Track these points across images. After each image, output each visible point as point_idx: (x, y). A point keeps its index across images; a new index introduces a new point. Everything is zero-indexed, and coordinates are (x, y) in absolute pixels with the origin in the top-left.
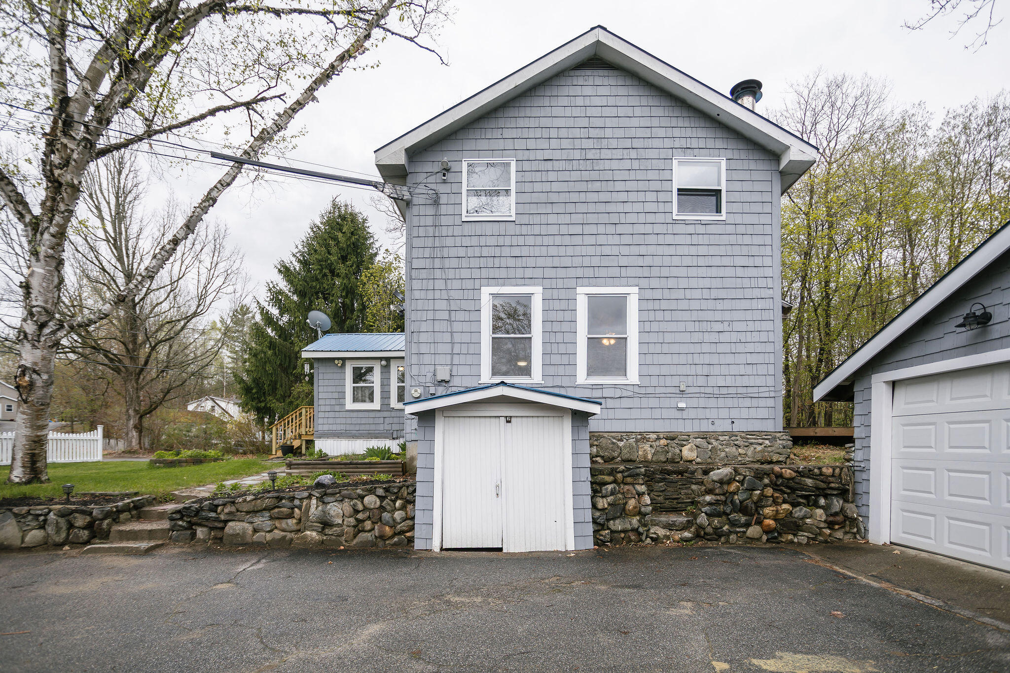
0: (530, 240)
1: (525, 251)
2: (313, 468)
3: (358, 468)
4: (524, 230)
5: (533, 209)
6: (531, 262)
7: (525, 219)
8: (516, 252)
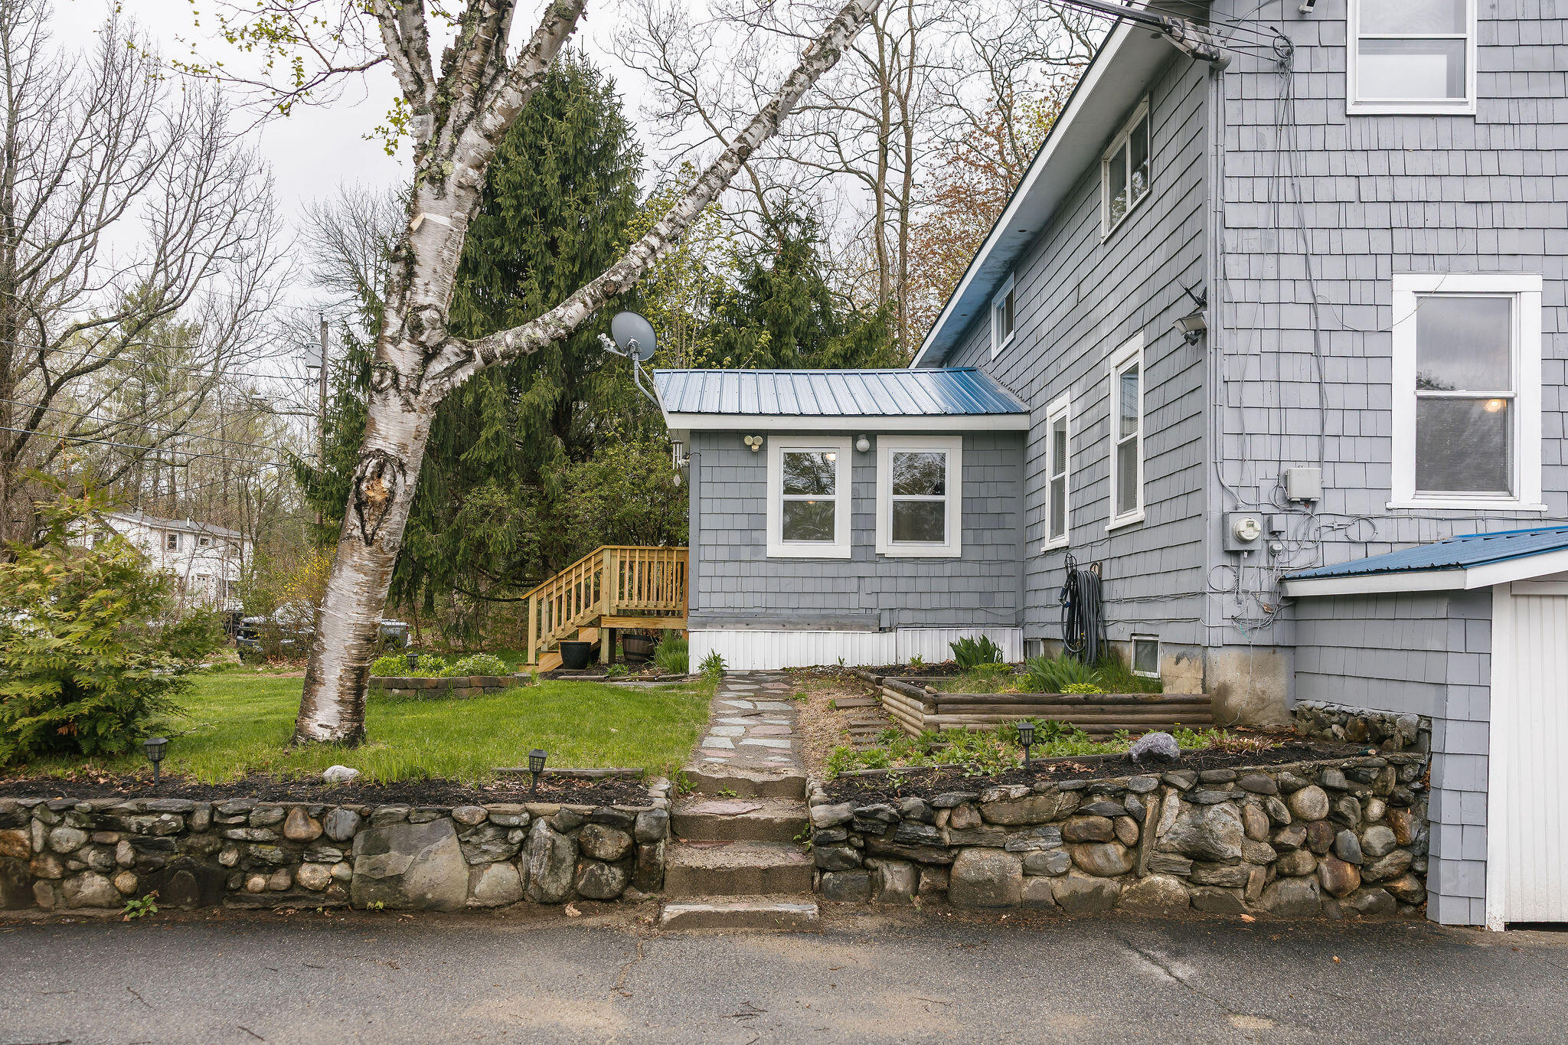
0: (1512, 163)
1: (1500, 189)
2: (993, 711)
3: (1103, 712)
4: (1499, 137)
5: (1519, 86)
6: (1516, 216)
7: (1500, 111)
8: (1477, 190)
